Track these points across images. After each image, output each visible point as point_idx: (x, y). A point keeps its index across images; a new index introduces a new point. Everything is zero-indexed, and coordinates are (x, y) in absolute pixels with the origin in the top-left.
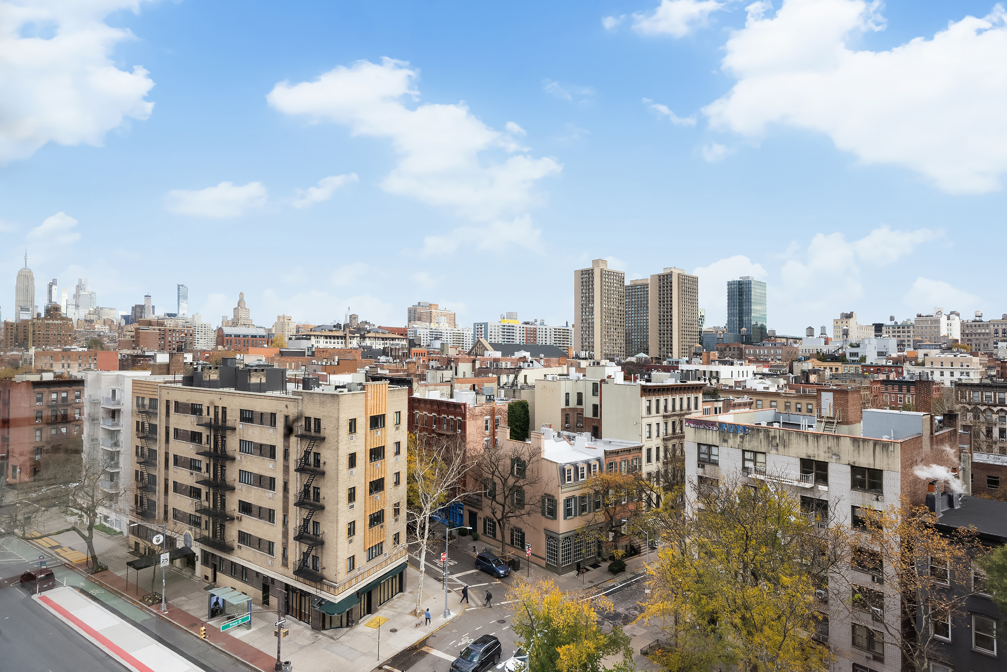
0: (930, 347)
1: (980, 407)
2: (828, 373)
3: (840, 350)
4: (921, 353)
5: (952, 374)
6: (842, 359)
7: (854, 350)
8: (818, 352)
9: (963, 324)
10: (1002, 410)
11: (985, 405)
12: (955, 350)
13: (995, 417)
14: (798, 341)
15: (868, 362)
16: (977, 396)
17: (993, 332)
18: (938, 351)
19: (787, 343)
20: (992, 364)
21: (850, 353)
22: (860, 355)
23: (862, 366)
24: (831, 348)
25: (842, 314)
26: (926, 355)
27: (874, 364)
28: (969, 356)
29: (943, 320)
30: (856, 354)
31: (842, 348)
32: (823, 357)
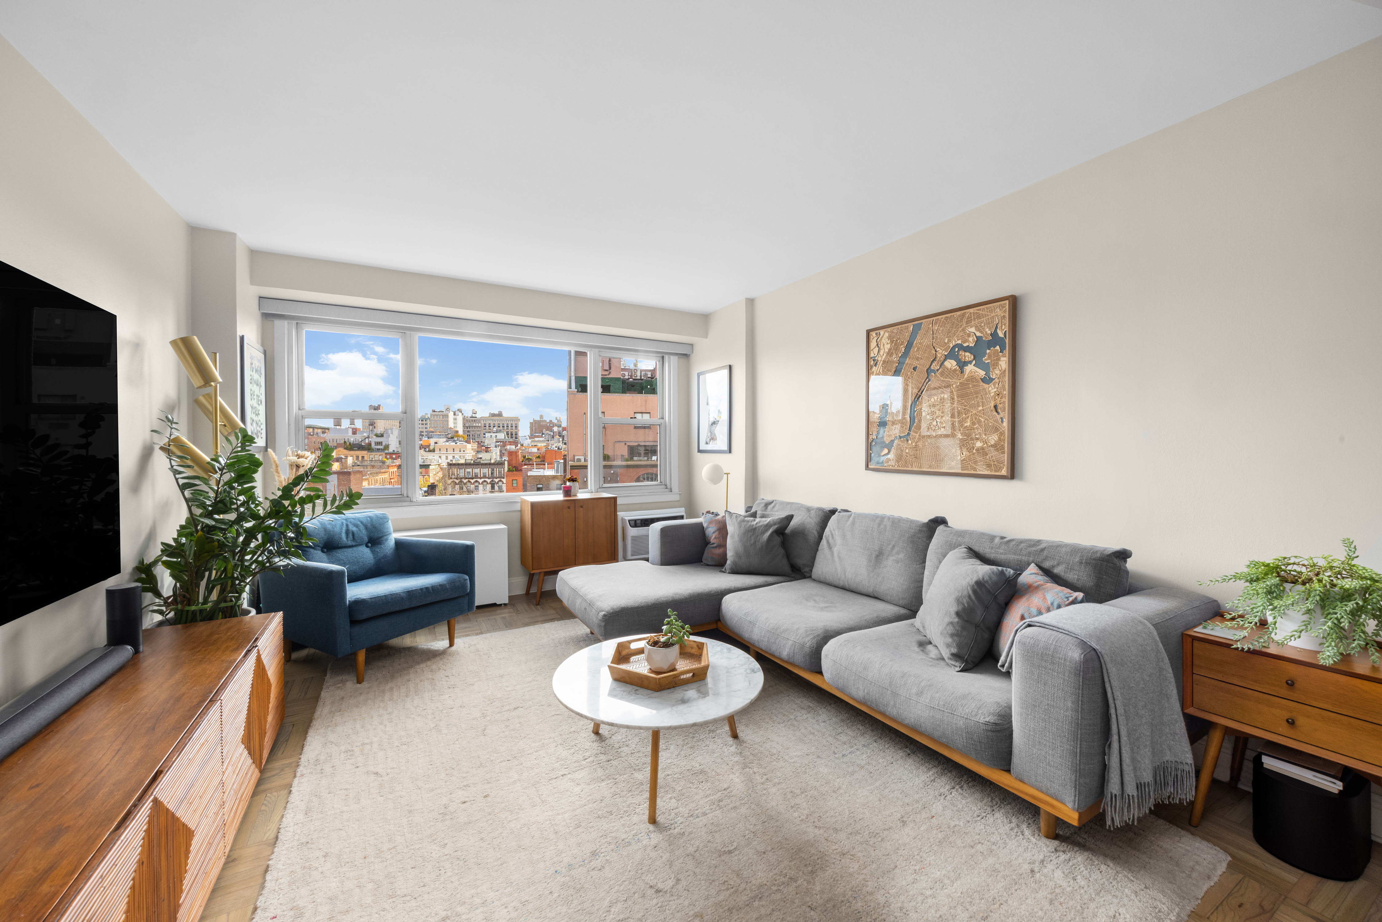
0: (439, 436)
1: (463, 480)
2: (350, 461)
3: (367, 440)
4: (432, 441)
5: (447, 458)
6: (368, 448)
7: (379, 440)
8: (345, 442)
9: (464, 419)
10: (476, 481)
11: (466, 478)
12: (456, 439)
13: (473, 486)
14: (327, 431)
15: (391, 450)
16: (462, 473)
17: (483, 425)
18: (445, 440)
19: (313, 432)
20: (479, 449)
21: (375, 443)
22: (384, 444)
23: (386, 454)
24: (358, 438)
25: (371, 406)
26: (436, 443)
27: (396, 452)
28: (465, 444)
29: (451, 415)
30: (380, 443)
31: (368, 437)
32: (351, 447)
